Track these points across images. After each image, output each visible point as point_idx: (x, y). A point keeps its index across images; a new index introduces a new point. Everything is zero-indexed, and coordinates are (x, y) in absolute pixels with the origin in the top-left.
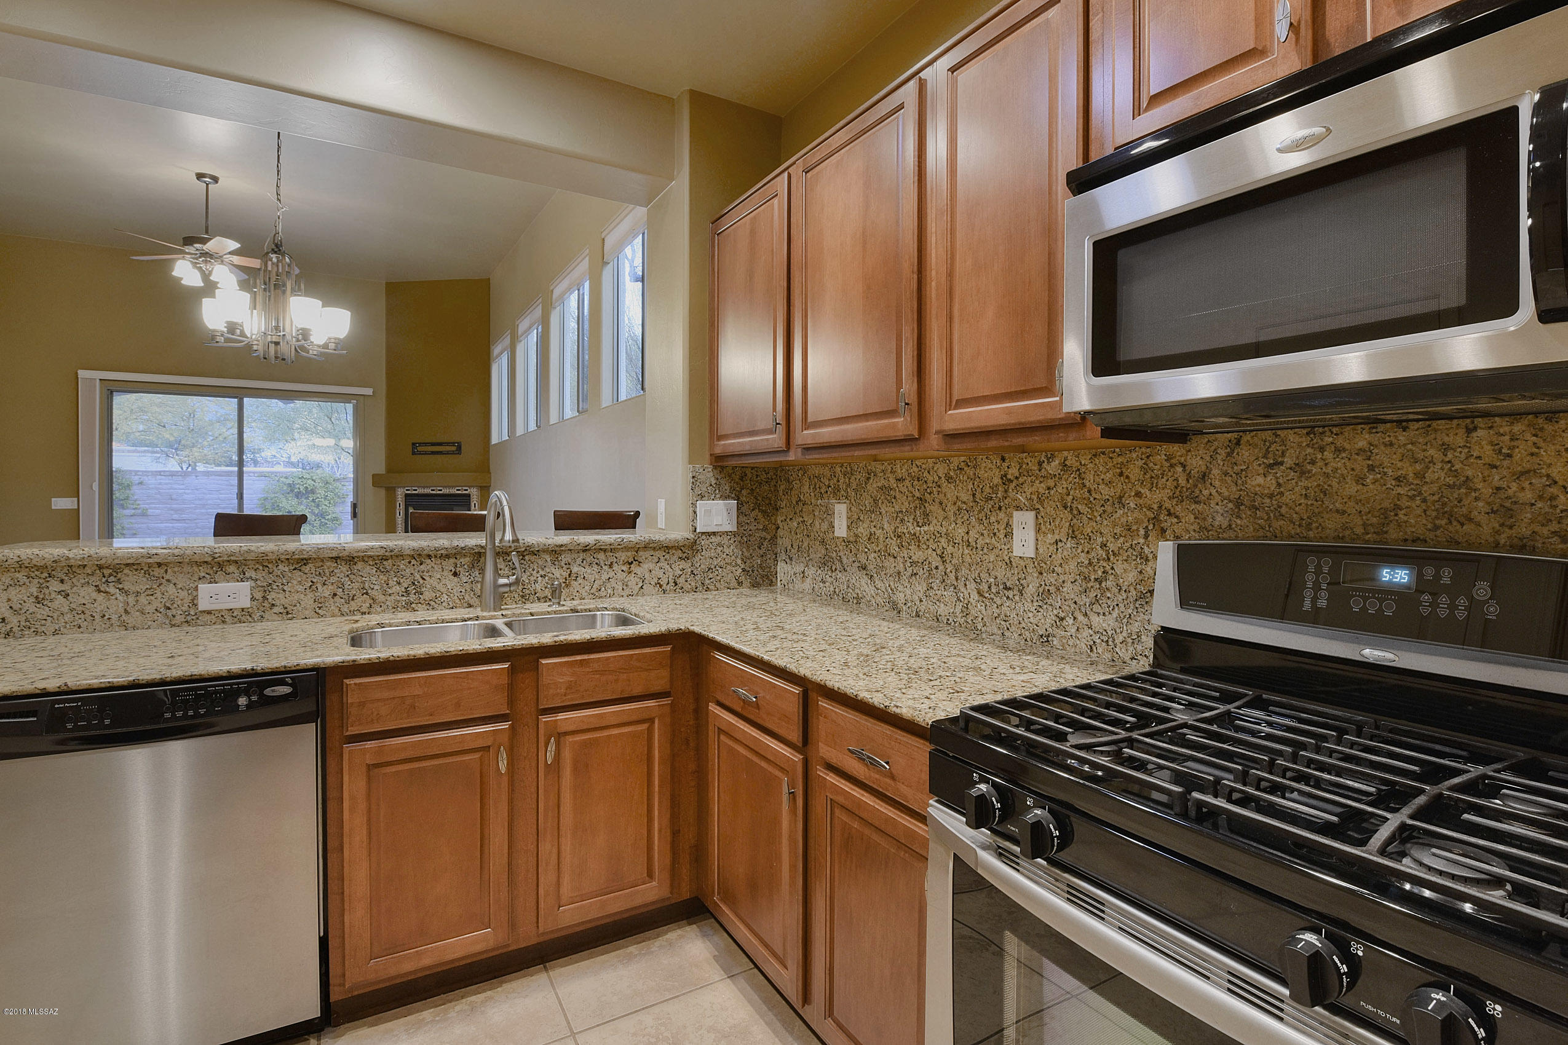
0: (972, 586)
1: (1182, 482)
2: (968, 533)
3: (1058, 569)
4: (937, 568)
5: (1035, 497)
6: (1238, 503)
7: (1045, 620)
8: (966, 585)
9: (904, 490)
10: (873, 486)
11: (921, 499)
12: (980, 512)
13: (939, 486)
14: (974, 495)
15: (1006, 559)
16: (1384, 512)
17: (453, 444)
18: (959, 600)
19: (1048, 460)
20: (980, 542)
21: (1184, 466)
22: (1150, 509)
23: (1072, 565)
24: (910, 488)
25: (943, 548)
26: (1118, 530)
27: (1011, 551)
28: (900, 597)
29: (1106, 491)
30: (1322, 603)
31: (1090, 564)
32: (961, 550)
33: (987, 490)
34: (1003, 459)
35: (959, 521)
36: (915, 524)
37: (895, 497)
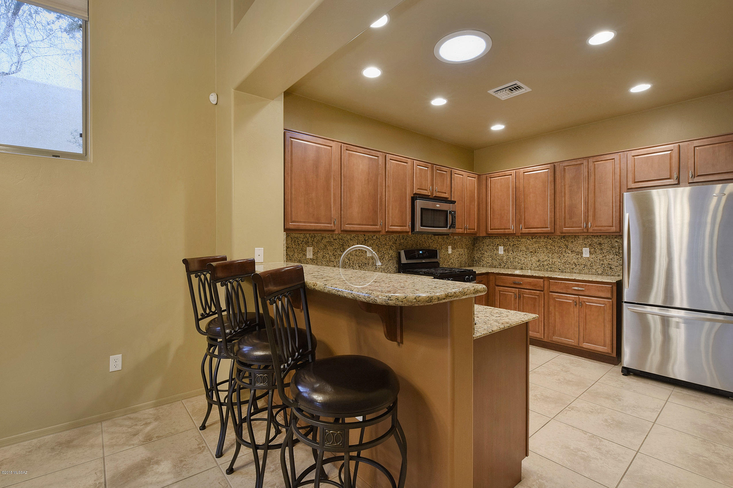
2: (356, 253)
4: (347, 262)
5: (371, 244)
6: (400, 244)
9: (336, 242)
11: (342, 245)
13: (348, 241)
14: (358, 243)
15: (365, 257)
16: (413, 245)
19: (374, 236)
20: (359, 254)
21: (394, 238)
22: (390, 245)
24: (339, 242)
25: (349, 257)
26: (385, 249)
27: (366, 255)
29: (384, 243)
30: (417, 256)
31: (381, 256)
32: (354, 257)
33: (361, 242)
34: (365, 235)
36: (340, 252)
37: (333, 245)
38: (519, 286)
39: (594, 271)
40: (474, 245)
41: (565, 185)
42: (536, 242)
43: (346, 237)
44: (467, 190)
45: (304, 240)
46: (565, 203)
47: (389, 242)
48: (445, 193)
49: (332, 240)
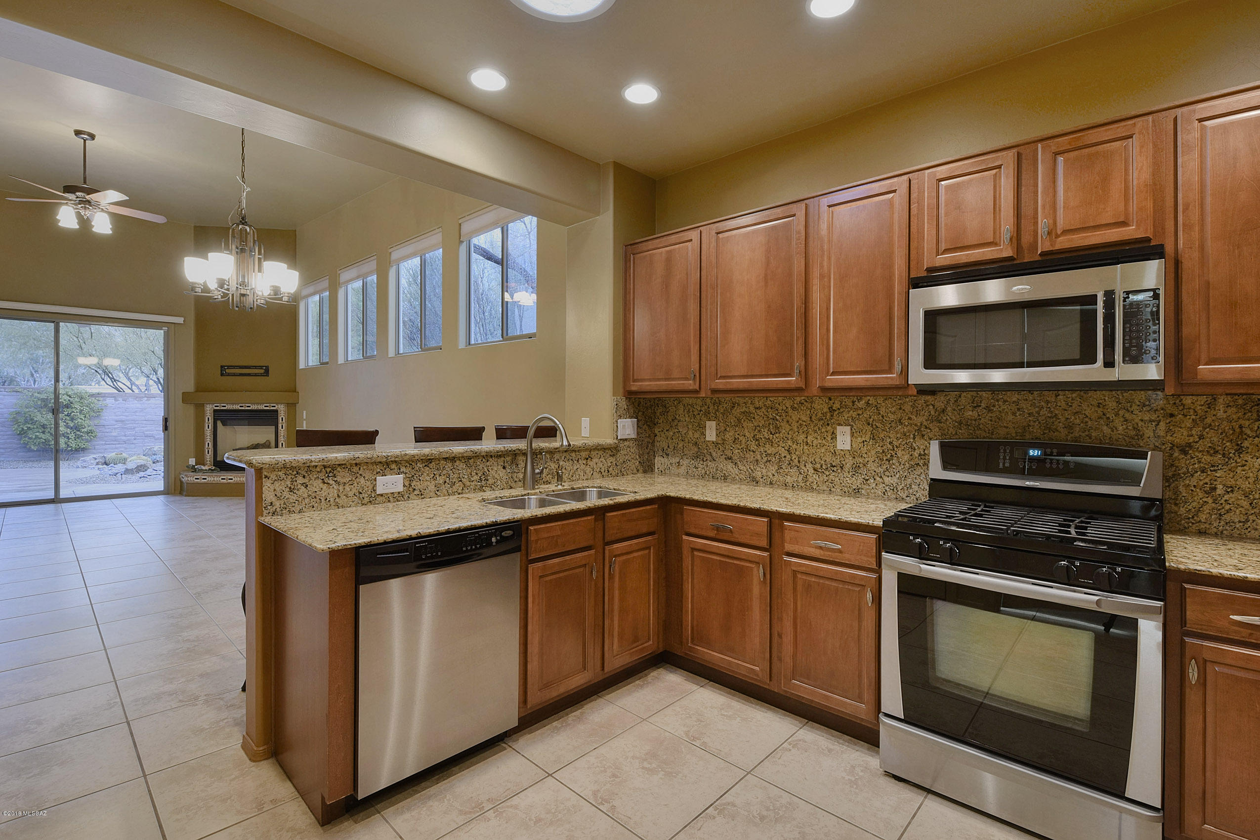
0: (809, 466)
1: (933, 413)
2: (807, 438)
3: (865, 455)
4: (785, 457)
5: (850, 419)
7: (857, 482)
8: (805, 465)
9: (760, 414)
10: (737, 411)
11: (774, 419)
12: (814, 426)
13: (786, 412)
14: (811, 418)
15: (832, 451)
17: (261, 367)
18: (800, 473)
19: (858, 400)
20: (815, 442)
21: (934, 406)
22: (916, 425)
23: (873, 452)
24: (766, 413)
25: (790, 446)
26: (899, 435)
27: (835, 446)
28: (758, 474)
29: (892, 417)
30: (1007, 465)
31: (883, 452)
32: (802, 447)
33: (820, 415)
34: (830, 399)
35: (801, 431)
36: (769, 433)
37: (754, 418)
43: (782, 402)
45: (703, 409)
47: (913, 417)
48: (1124, 224)
49: (752, 409)
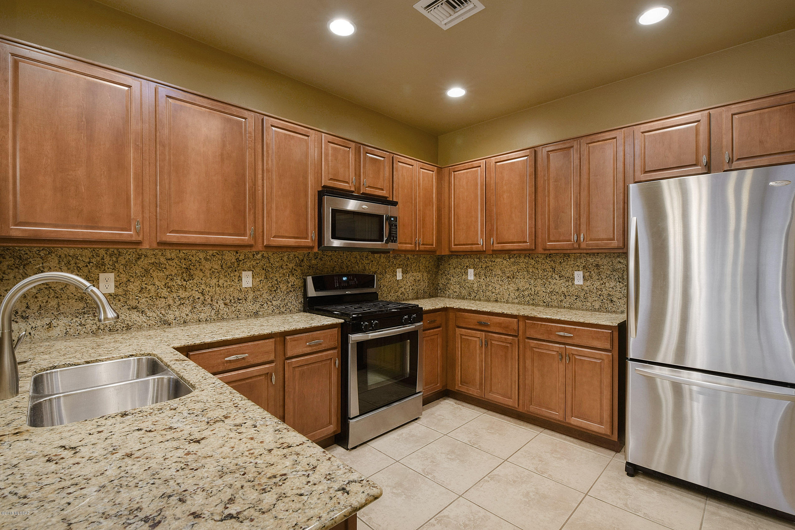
0: (221, 302)
1: (298, 261)
2: (218, 281)
3: (261, 289)
4: (199, 298)
5: (251, 266)
6: (310, 267)
7: (256, 307)
8: (217, 302)
9: (172, 264)
10: (144, 262)
11: (187, 268)
12: (225, 273)
13: (200, 263)
14: (222, 266)
15: (239, 289)
16: (333, 268)
18: (213, 309)
19: (257, 254)
20: (225, 284)
21: (298, 257)
22: (290, 269)
23: (266, 287)
24: (179, 264)
25: (203, 289)
26: (281, 275)
27: (241, 286)
28: (170, 317)
29: (277, 264)
30: (338, 285)
31: (272, 286)
32: (214, 289)
33: (229, 264)
34: (237, 253)
35: (213, 277)
36: (182, 280)
37: (165, 268)
38: (485, 329)
39: (589, 304)
40: (437, 267)
41: (549, 180)
42: (514, 263)
43: (196, 254)
44: (419, 186)
45: (94, 260)
46: (549, 205)
47: (288, 264)
49: (163, 260)
